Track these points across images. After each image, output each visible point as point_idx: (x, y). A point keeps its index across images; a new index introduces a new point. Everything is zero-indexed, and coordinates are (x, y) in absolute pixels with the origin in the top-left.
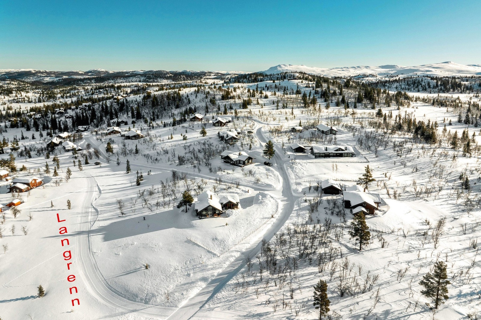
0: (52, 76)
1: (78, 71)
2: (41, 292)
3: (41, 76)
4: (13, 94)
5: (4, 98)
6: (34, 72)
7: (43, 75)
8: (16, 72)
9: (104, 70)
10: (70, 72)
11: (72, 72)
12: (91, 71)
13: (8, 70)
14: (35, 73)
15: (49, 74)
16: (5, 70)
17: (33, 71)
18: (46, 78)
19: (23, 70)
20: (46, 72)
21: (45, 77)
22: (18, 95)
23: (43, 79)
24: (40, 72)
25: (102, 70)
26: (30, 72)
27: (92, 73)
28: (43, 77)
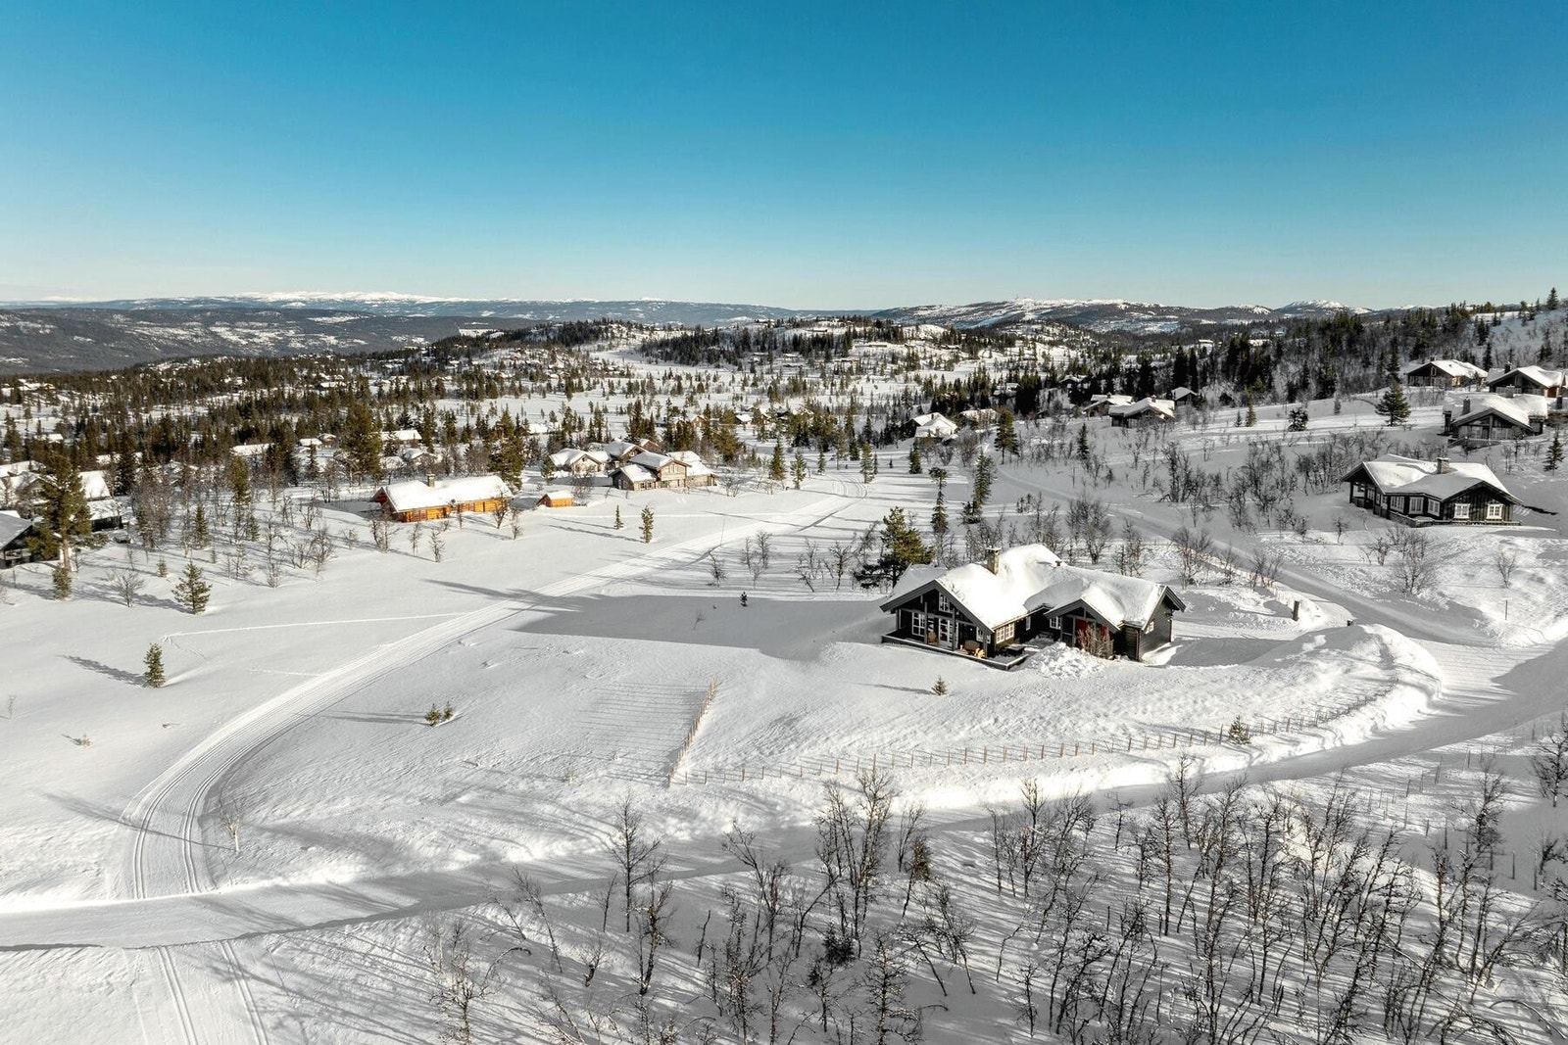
0: (1170, 320)
1: (1251, 306)
2: (154, 675)
3: (1138, 320)
4: (1013, 349)
5: (990, 357)
6: (1123, 306)
7: (1146, 317)
8: (1078, 308)
9: (1338, 305)
10: (1227, 309)
11: (1233, 309)
12: (1296, 307)
13: (1057, 303)
14: (1126, 310)
15: (1161, 313)
16: (1050, 302)
17: (1120, 302)
18: (1152, 324)
19: (1095, 302)
20: (1157, 308)
21: (1149, 320)
22: (1026, 352)
23: (1143, 327)
24: (1141, 309)
25: (1333, 304)
26: (1114, 306)
27: (1298, 312)
28: (1144, 320)
